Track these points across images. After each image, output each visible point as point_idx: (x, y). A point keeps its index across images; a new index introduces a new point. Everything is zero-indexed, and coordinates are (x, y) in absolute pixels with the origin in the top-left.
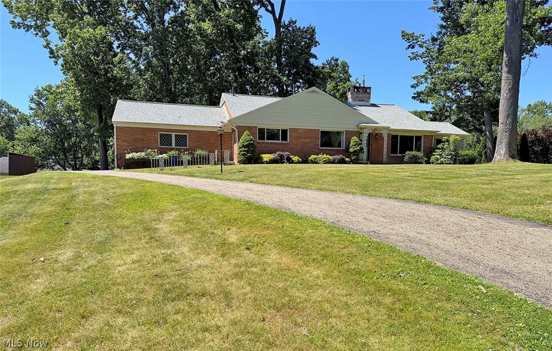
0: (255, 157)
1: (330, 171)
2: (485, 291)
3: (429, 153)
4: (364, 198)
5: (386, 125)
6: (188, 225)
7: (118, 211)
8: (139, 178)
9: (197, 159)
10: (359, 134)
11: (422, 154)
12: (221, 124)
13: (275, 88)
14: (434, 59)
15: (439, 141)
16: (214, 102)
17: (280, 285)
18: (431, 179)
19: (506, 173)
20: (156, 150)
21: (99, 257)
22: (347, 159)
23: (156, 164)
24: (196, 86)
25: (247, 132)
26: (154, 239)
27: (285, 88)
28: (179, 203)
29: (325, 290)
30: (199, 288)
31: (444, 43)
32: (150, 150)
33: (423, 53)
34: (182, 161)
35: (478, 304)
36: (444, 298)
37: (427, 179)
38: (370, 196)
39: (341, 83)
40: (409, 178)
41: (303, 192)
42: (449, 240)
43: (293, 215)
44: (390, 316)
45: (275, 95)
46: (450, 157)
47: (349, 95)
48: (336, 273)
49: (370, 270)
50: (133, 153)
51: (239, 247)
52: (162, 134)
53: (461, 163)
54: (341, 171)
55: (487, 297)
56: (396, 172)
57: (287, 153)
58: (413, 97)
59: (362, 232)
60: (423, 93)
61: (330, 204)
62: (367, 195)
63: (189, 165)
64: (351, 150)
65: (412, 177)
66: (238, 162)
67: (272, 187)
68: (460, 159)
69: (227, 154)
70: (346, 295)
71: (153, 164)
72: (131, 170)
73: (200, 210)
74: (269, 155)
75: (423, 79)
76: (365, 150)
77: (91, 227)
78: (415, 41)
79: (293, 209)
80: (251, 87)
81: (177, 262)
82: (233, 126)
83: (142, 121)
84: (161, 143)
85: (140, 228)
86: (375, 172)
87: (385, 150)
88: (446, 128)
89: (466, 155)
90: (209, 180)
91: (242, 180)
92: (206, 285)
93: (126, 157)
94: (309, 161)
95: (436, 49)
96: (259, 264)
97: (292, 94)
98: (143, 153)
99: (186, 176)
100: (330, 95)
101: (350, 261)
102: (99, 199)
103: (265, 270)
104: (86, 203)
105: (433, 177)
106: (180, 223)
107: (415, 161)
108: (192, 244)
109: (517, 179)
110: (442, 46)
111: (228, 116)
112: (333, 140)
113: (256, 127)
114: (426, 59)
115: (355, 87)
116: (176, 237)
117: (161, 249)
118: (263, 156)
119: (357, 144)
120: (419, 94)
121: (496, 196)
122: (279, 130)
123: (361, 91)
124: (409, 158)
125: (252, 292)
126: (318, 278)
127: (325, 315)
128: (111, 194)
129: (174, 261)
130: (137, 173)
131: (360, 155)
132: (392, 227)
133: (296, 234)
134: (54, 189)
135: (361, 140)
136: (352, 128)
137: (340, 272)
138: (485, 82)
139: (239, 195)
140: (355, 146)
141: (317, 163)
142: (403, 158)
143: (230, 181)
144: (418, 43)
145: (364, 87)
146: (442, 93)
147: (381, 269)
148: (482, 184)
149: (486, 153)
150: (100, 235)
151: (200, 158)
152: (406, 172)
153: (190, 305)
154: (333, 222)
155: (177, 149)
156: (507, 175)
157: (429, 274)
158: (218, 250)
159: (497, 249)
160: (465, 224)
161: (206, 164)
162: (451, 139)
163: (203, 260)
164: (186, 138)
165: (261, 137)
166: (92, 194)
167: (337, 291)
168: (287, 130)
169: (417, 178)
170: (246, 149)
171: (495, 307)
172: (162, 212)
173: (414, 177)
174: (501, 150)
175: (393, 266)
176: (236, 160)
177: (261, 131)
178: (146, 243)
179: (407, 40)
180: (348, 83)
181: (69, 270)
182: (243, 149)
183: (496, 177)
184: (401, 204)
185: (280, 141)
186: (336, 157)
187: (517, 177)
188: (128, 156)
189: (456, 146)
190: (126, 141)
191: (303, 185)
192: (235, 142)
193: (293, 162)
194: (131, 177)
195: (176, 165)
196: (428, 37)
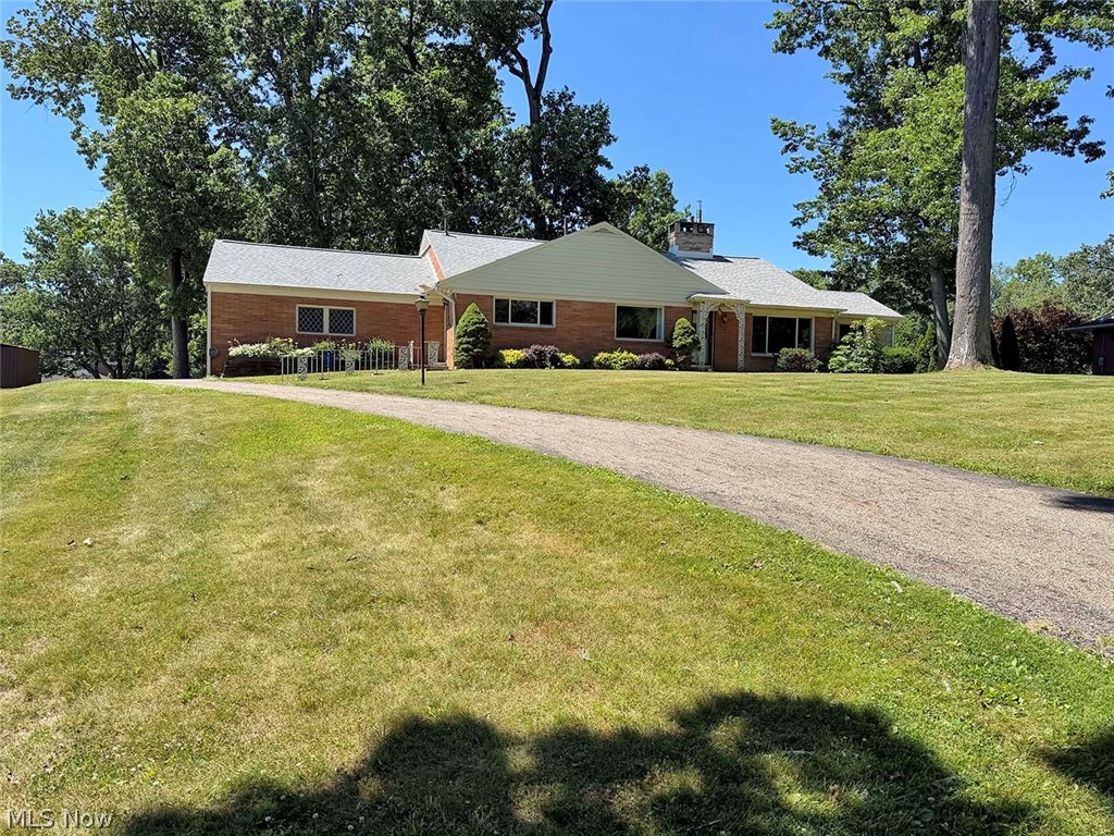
0: (489, 356)
1: (635, 382)
2: (900, 591)
3: (825, 353)
4: (697, 433)
5: (742, 297)
6: (362, 480)
7: (224, 456)
8: (260, 393)
9: (374, 358)
10: (691, 313)
11: (813, 354)
12: (422, 290)
13: (529, 221)
14: (834, 171)
15: (845, 329)
16: (408, 246)
17: (542, 582)
18: (824, 399)
19: (967, 390)
20: (291, 340)
21: (198, 537)
22: (668, 362)
23: (290, 367)
24: (371, 216)
25: (472, 307)
26: (299, 505)
27: (547, 220)
28: (343, 440)
29: (622, 591)
30: (393, 589)
31: (854, 142)
32: (278, 339)
33: (813, 160)
34: (343, 362)
35: (886, 611)
36: (830, 603)
37: (819, 399)
38: (710, 430)
39: (657, 215)
40: (784, 398)
41: (583, 423)
42: (847, 507)
43: (563, 463)
44: (732, 630)
45: (528, 235)
46: (865, 359)
47: (672, 238)
48: (641, 562)
49: (702, 558)
50: (245, 346)
51: (463, 519)
52: (303, 309)
53: (887, 372)
54: (655, 383)
55: (903, 599)
56: (760, 386)
57: (552, 348)
58: (796, 244)
59: (690, 493)
60: (814, 238)
61: (634, 444)
62: (703, 427)
63: (357, 369)
64: (676, 344)
65: (789, 396)
66: (455, 364)
67: (522, 412)
68: (886, 363)
69: (433, 348)
70: (658, 599)
71: (285, 368)
72: (240, 378)
73: (386, 453)
74: (516, 351)
75: (814, 210)
76: (703, 343)
77: (174, 485)
78: (798, 138)
79: (564, 452)
80: (481, 220)
81: (348, 545)
82: (446, 294)
83: (263, 283)
84: (300, 326)
85: (269, 486)
86: (721, 386)
87: (741, 344)
88: (859, 304)
89: (898, 356)
90: (399, 399)
91: (463, 400)
92: (405, 583)
93: (231, 354)
94: (595, 365)
95: (838, 153)
96: (502, 548)
97: (562, 234)
98: (264, 346)
99: (353, 390)
100: (635, 237)
101: (668, 541)
102: (184, 434)
103: (513, 558)
104: (158, 440)
105: (830, 396)
106: (348, 478)
107: (798, 365)
108: (374, 515)
109: (984, 401)
110: (849, 147)
111: (436, 274)
112: (642, 323)
113: (492, 297)
114: (820, 171)
115: (683, 224)
116: (342, 502)
117: (315, 524)
118: (505, 352)
119: (688, 333)
120: (807, 237)
121: (944, 432)
122: (536, 303)
123: (695, 232)
124: (787, 360)
125: (490, 593)
126: (609, 570)
127: (619, 629)
128: (207, 425)
129: (341, 545)
130: (253, 385)
131: (693, 354)
132: (745, 485)
133: (570, 496)
134: (91, 414)
135: (694, 326)
136: (678, 301)
137: (648, 560)
138: (932, 217)
139: (459, 427)
140: (682, 335)
141: (609, 367)
142: (776, 361)
143: (440, 401)
144: (806, 141)
145: (701, 224)
146: (851, 236)
147: (722, 554)
148: (920, 409)
149: (936, 353)
150: (196, 501)
151: (380, 356)
152: (779, 386)
153: (379, 617)
154: (638, 476)
155: (333, 339)
156: (967, 394)
157: (807, 563)
158: (422, 524)
159: (932, 524)
160: (882, 481)
161: (391, 368)
162: (868, 326)
163: (397, 542)
164: (352, 316)
165: (502, 317)
166: (168, 423)
167: (643, 591)
168: (551, 304)
169: (799, 399)
170: (471, 340)
171: (916, 616)
172: (310, 458)
173: (794, 395)
174: (961, 347)
175: (742, 550)
176: (450, 362)
177: (502, 305)
178: (285, 513)
179: (782, 136)
180: (670, 215)
181: (143, 560)
182: (465, 339)
183: (947, 397)
184: (767, 446)
185: (538, 325)
186: (647, 356)
187: (986, 397)
188: (234, 351)
189: (877, 339)
190: (229, 321)
191: (583, 409)
192: (450, 326)
193: (563, 366)
194: (244, 392)
195: (331, 370)
196: (822, 130)
